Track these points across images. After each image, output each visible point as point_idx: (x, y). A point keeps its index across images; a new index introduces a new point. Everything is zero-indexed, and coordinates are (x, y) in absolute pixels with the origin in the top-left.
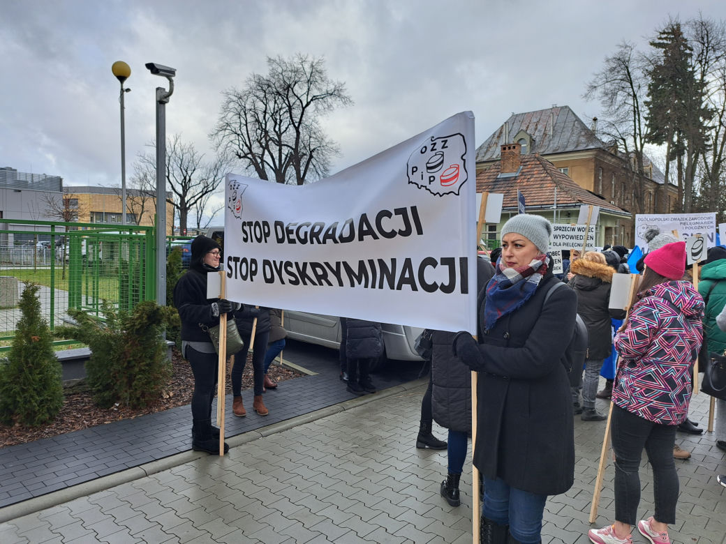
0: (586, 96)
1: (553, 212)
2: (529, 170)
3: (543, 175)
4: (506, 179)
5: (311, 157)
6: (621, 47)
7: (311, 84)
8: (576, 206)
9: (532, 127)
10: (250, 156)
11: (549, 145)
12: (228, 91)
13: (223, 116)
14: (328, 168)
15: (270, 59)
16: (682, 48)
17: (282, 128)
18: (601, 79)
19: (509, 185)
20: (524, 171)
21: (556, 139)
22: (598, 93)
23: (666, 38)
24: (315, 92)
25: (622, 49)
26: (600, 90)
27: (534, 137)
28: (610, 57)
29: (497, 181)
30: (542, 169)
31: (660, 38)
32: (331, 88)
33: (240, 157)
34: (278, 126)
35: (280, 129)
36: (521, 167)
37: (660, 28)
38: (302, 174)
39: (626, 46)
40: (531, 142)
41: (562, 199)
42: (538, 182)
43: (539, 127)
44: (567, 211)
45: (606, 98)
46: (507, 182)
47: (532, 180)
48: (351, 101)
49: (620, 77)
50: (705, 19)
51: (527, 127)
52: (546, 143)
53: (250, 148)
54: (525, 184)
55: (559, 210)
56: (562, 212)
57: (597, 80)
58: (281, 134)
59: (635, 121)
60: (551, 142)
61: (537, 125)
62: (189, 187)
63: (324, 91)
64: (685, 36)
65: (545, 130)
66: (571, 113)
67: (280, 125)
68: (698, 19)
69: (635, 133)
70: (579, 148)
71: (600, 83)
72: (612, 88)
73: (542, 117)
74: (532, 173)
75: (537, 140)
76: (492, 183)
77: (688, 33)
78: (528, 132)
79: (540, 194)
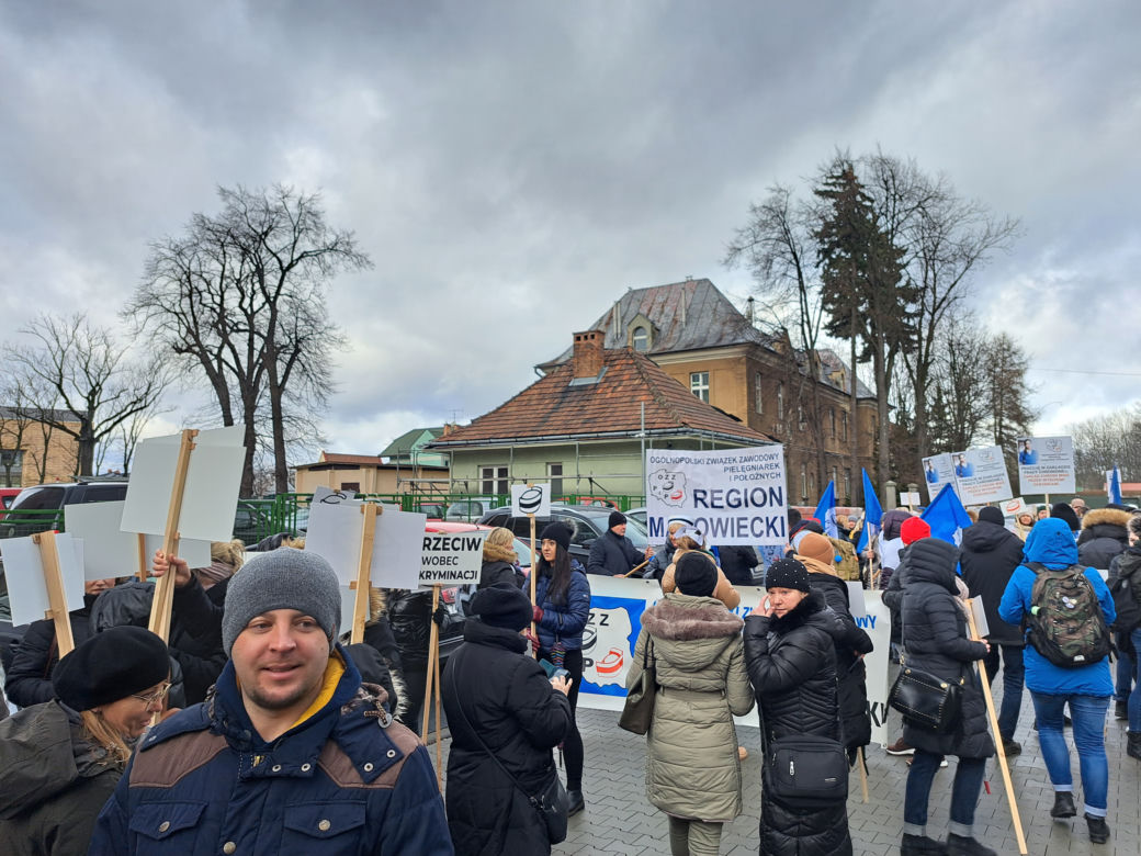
0: (726, 261)
1: (640, 442)
2: (616, 373)
3: (637, 382)
4: (581, 388)
5: (298, 351)
6: (773, 190)
7: (299, 233)
8: (678, 432)
9: (657, 309)
10: (197, 349)
11: (680, 337)
12: (159, 242)
13: (148, 282)
14: (327, 370)
15: (222, 190)
16: (859, 198)
17: (254, 303)
18: (747, 237)
19: (585, 398)
20: (610, 374)
21: (691, 327)
22: (744, 260)
23: (834, 184)
24: (305, 245)
25: (775, 194)
26: (747, 253)
27: (658, 325)
28: (758, 204)
29: (568, 390)
30: (635, 371)
31: (827, 184)
32: (330, 239)
33: (179, 351)
34: (247, 301)
35: (251, 305)
36: (606, 369)
37: (825, 165)
38: (280, 381)
39: (780, 190)
40: (653, 333)
41: (659, 420)
42: (628, 394)
43: (667, 309)
44: (667, 441)
45: (758, 268)
46: (583, 393)
47: (620, 389)
48: (368, 262)
49: (775, 235)
50: (885, 154)
51: (650, 310)
52: (676, 335)
53: (196, 337)
54: (608, 396)
55: (651, 439)
56: (654, 442)
57: (742, 238)
58: (253, 313)
59: (801, 302)
60: (684, 333)
61: (663, 307)
62: (99, 404)
63: (320, 245)
64: (861, 180)
65: (675, 315)
66: (711, 289)
67: (252, 299)
68: (876, 154)
69: (803, 321)
70: (723, 343)
71: (746, 243)
72: (764, 252)
73: (671, 295)
74: (621, 378)
75: (663, 329)
76: (560, 395)
77: (863, 174)
78: (650, 317)
79: (628, 413)
